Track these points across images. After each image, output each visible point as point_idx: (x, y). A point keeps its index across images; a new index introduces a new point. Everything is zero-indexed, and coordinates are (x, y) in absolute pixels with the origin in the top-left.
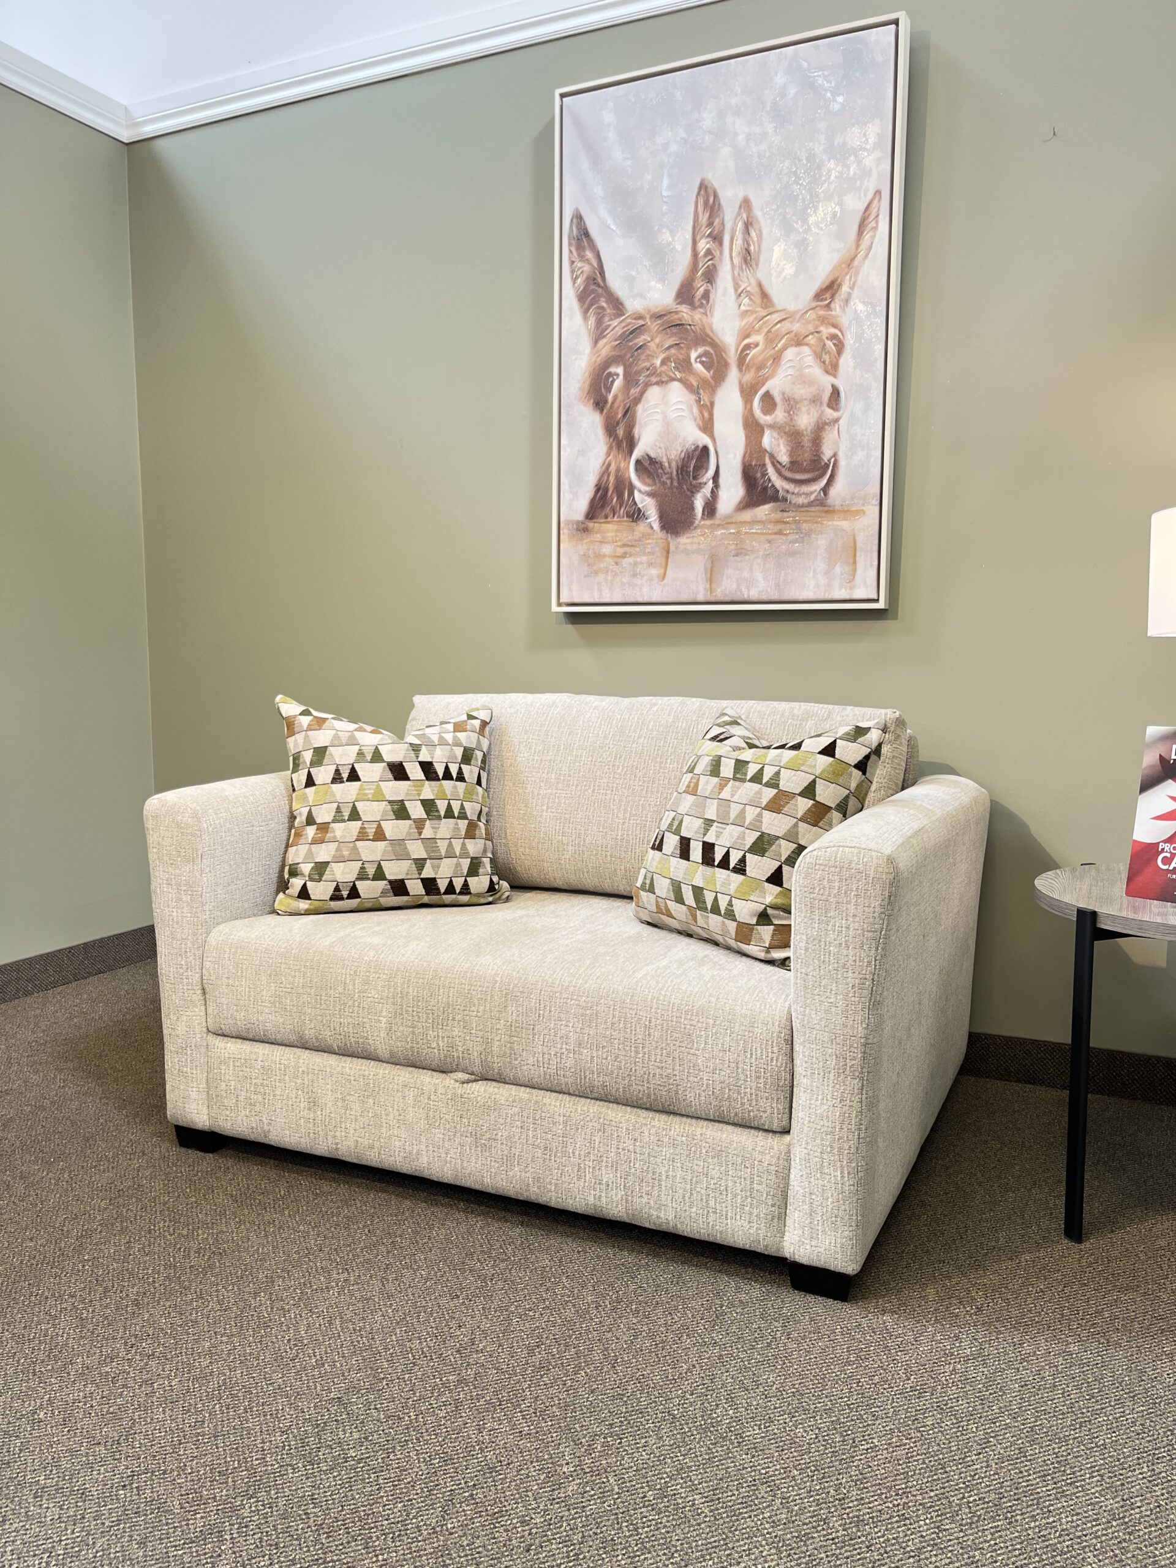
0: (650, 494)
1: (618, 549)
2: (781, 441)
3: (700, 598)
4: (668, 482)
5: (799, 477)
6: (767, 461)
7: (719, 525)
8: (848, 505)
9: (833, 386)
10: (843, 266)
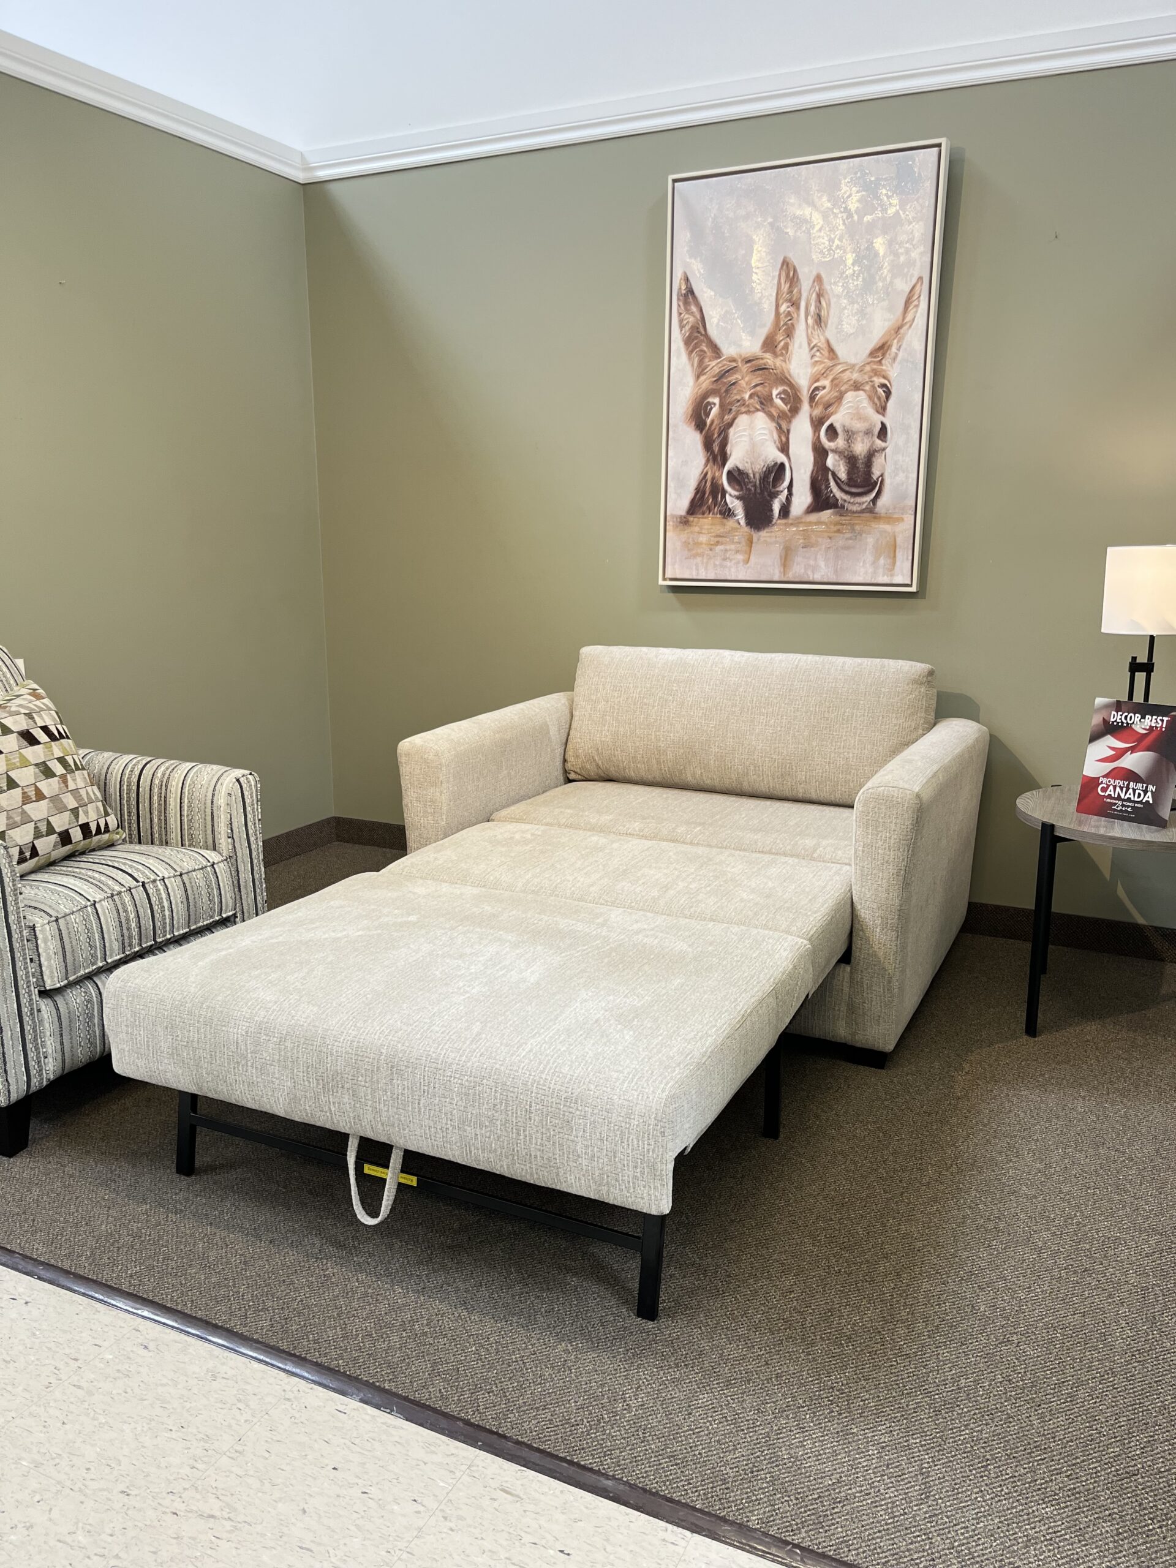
1: (712, 539)
2: (841, 463)
3: (776, 578)
4: (753, 489)
6: (830, 477)
7: (792, 524)
8: (891, 514)
9: (882, 423)
10: (893, 332)
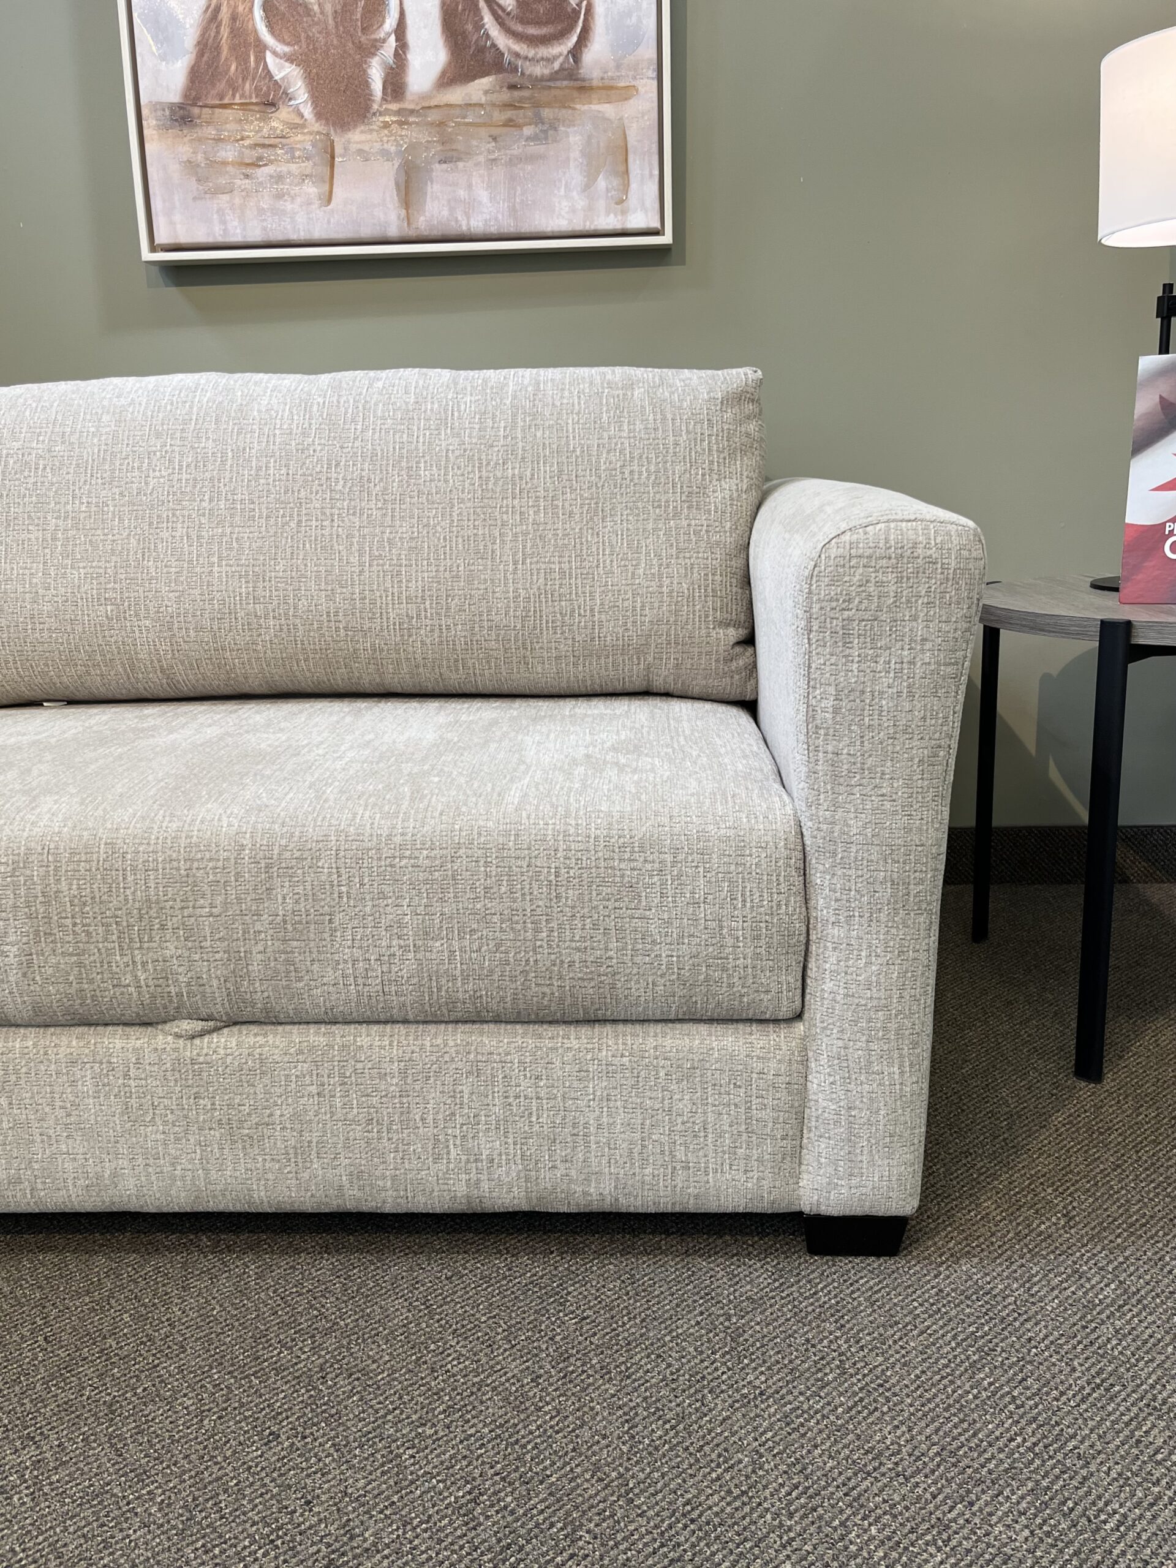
0: (290, 59)
1: (247, 152)
4: (322, 38)
5: (532, 31)
6: (482, 3)
8: (612, 78)
